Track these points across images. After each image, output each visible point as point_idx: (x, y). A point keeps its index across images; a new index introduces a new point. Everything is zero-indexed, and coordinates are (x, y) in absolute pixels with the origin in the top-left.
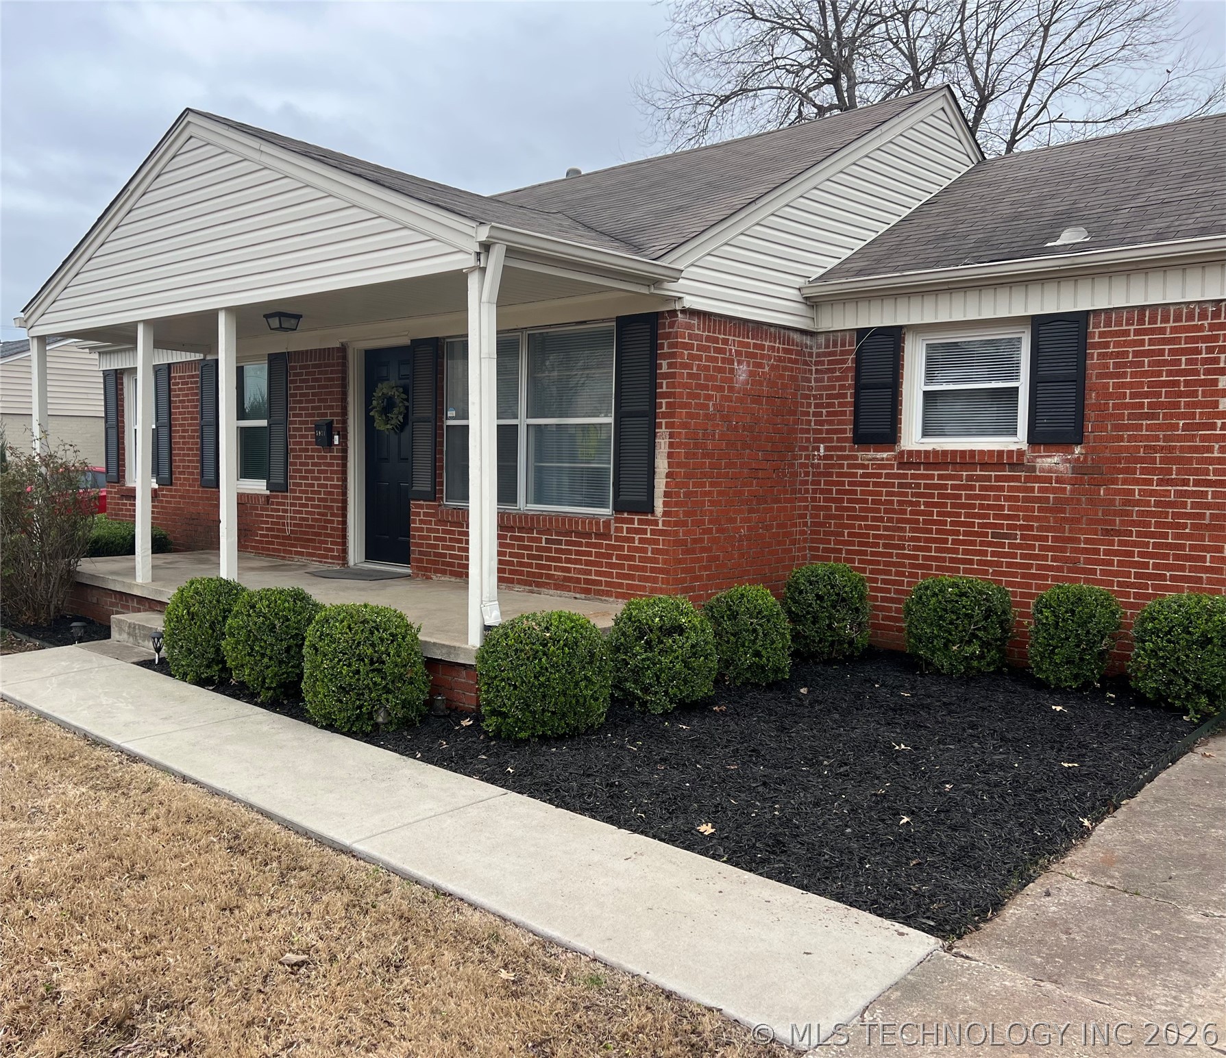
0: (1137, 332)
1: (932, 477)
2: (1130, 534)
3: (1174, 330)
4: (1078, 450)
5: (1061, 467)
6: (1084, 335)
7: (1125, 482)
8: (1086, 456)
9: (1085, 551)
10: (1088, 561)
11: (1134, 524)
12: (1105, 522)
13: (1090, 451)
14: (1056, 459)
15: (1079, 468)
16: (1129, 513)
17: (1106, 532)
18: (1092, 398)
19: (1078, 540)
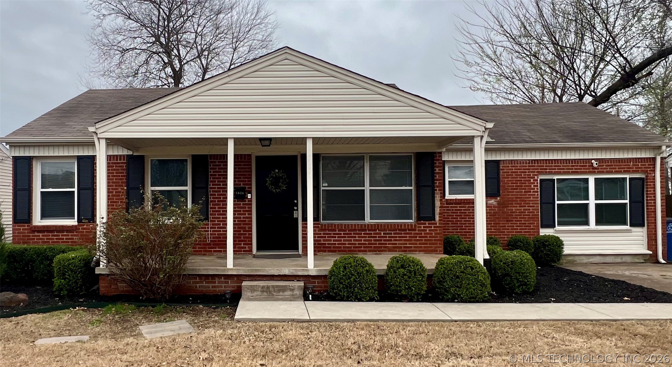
0: (511, 167)
1: (457, 207)
2: (513, 221)
3: (520, 166)
4: (498, 198)
5: (494, 203)
6: (498, 167)
7: (511, 207)
8: (501, 200)
9: (503, 226)
10: (503, 229)
11: (514, 218)
12: (506, 218)
13: (502, 198)
14: (493, 201)
15: (499, 203)
16: (513, 215)
17: (507, 221)
18: (501, 184)
19: (500, 224)
